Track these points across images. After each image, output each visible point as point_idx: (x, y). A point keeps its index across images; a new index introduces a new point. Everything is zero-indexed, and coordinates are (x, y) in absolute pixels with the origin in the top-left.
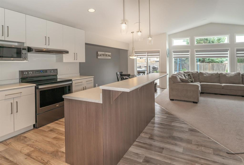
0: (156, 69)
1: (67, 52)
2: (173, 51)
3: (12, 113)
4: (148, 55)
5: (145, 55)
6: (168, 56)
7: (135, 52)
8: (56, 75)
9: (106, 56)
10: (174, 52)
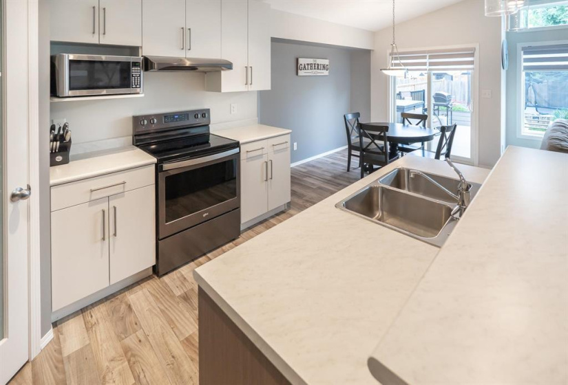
0: (445, 101)
1: (229, 66)
2: (523, 49)
3: (104, 239)
4: (431, 64)
5: (424, 64)
8: (207, 126)
9: (318, 69)
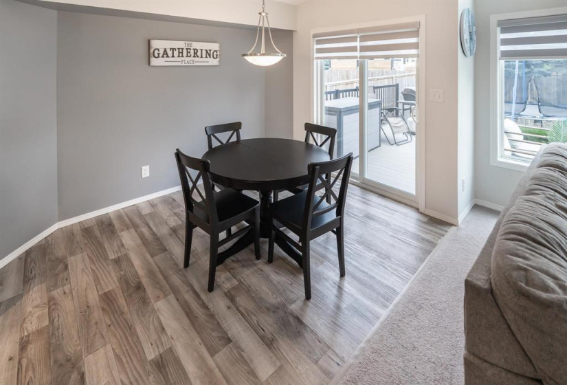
6: (467, 46)
7: (315, 36)
10: (507, 26)
